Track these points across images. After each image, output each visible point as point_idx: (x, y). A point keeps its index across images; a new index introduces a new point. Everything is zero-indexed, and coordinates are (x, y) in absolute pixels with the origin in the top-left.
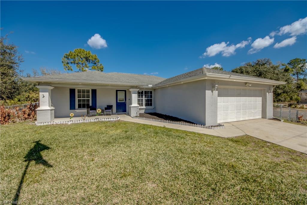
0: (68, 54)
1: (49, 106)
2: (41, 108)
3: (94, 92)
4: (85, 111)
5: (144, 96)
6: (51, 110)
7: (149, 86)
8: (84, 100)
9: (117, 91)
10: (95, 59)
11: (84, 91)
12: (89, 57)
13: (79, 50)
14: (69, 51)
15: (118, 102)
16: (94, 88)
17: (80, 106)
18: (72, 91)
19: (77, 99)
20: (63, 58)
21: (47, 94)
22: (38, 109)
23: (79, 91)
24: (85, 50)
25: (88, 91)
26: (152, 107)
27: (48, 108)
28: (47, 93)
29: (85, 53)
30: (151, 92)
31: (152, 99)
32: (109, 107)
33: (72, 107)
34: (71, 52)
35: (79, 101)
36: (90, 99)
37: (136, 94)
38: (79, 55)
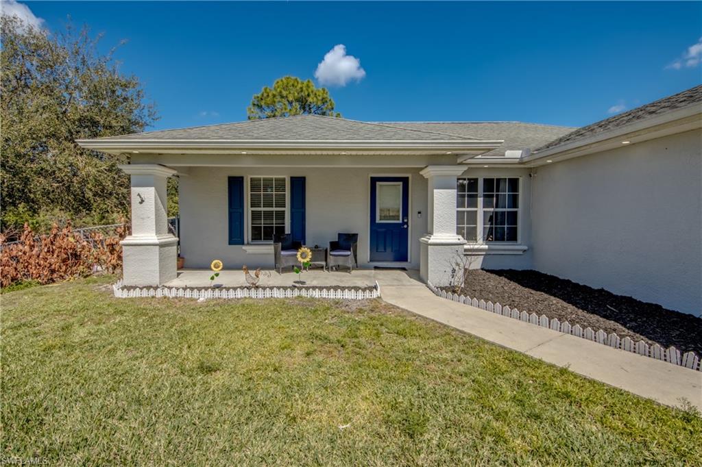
0: (259, 95)
1: (158, 232)
2: (136, 237)
3: (299, 184)
4: (266, 250)
5: (480, 200)
6: (162, 245)
7: (509, 154)
8: (268, 215)
9: (374, 181)
10: (324, 101)
11: (268, 184)
12: (309, 95)
13: (285, 81)
14: (263, 89)
15: (378, 221)
16: (298, 169)
17: (257, 235)
18: (235, 184)
19: (248, 210)
21: (149, 193)
22: (128, 240)
23: (255, 185)
24: (298, 79)
25: (280, 184)
26: (519, 246)
27: (151, 237)
28: (152, 190)
29: (300, 86)
30: (514, 184)
31: (520, 210)
32: (346, 242)
33: (235, 237)
34: (266, 89)
35: (255, 216)
36: (287, 210)
37: (454, 189)
38: (284, 93)
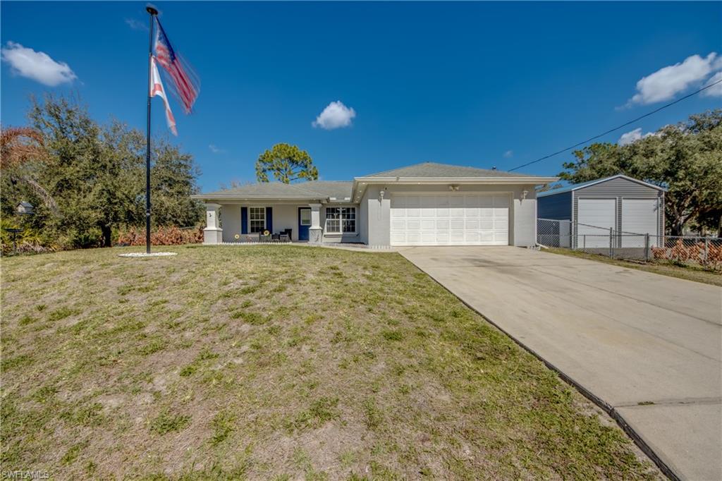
0: (263, 155)
1: (216, 227)
2: (208, 228)
3: (269, 210)
4: (257, 235)
5: (341, 216)
6: (218, 231)
7: (346, 199)
8: (257, 222)
9: (300, 209)
10: (305, 159)
11: (257, 210)
12: (294, 156)
13: (279, 147)
14: (265, 151)
15: (302, 224)
16: (269, 205)
17: (253, 230)
18: (244, 210)
19: (249, 221)
20: (258, 162)
21: (213, 213)
22: (206, 229)
23: (252, 210)
24: (289, 145)
25: (262, 210)
26: (356, 233)
27: (214, 228)
28: (214, 212)
29: (288, 150)
30: (353, 209)
31: (356, 220)
32: (288, 232)
33: (244, 231)
34: (267, 151)
35: (252, 223)
36: (265, 220)
37: (317, 211)
38: (279, 154)
